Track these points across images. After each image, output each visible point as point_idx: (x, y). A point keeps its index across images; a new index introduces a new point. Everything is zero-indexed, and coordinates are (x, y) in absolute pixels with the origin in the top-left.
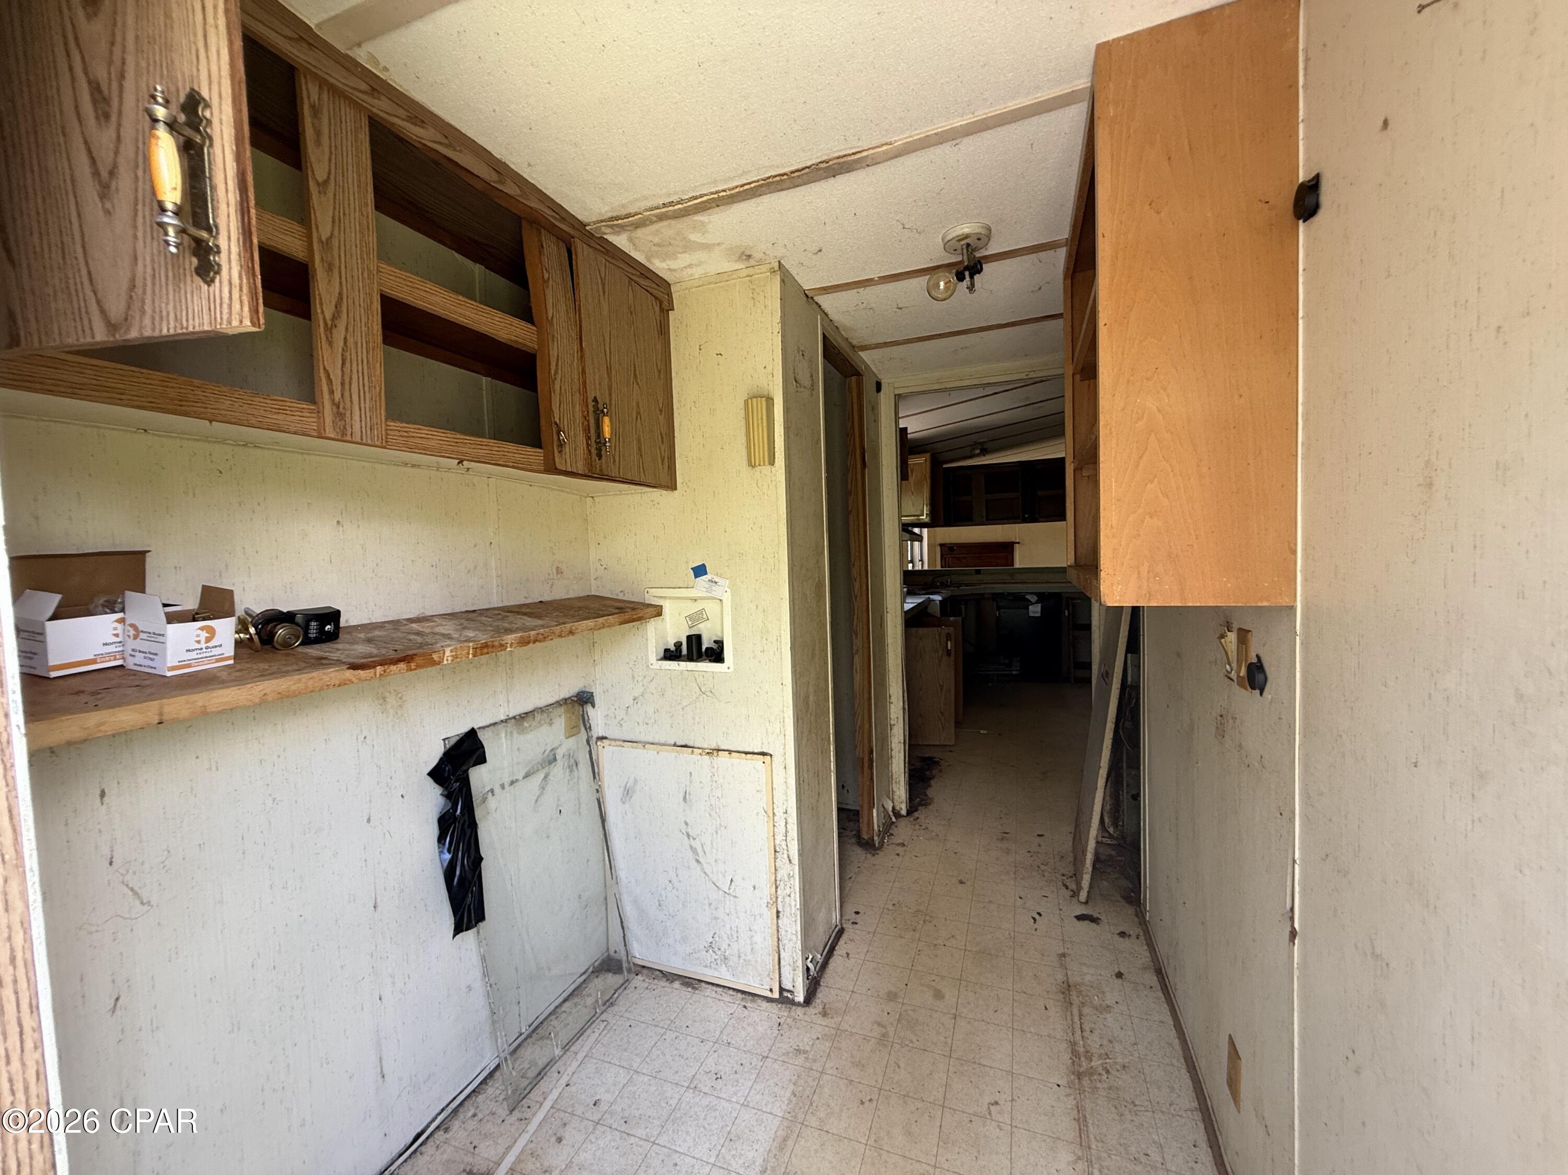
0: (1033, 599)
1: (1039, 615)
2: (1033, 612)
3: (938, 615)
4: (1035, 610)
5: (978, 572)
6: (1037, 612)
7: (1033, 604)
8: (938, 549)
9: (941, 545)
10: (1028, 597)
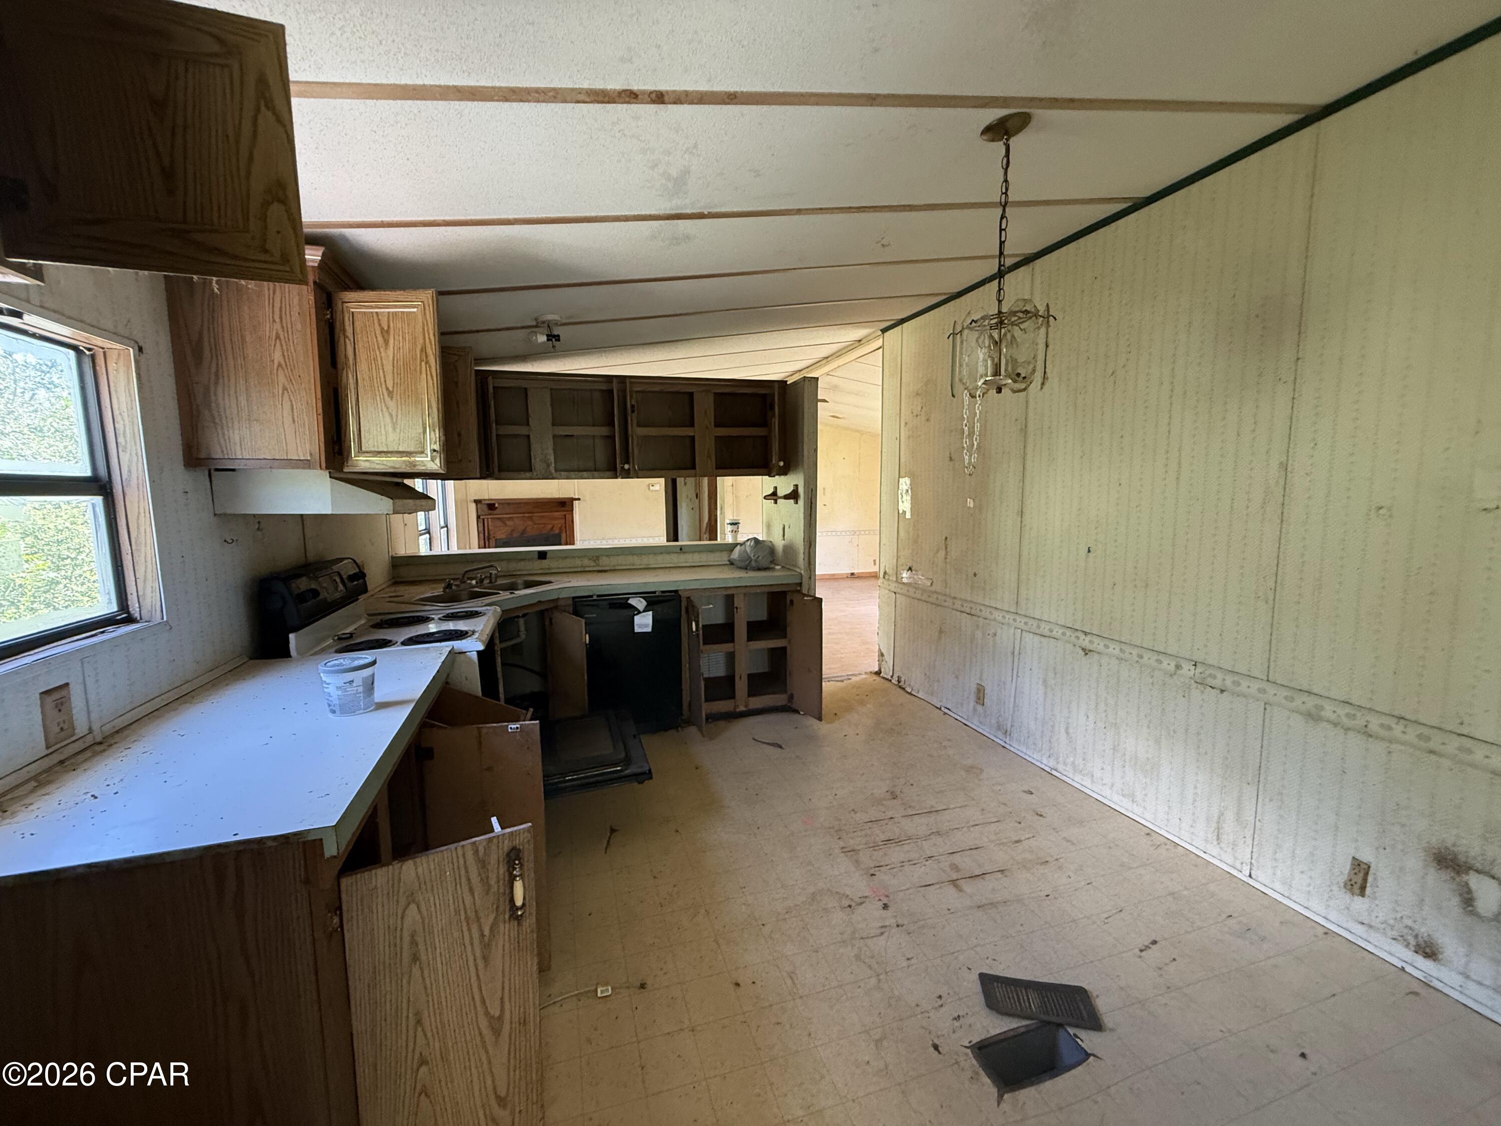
0: (639, 603)
1: (649, 629)
2: (640, 626)
3: (479, 693)
4: (644, 622)
5: (542, 555)
6: (646, 626)
7: (639, 612)
8: (473, 507)
9: (477, 502)
10: (633, 601)
